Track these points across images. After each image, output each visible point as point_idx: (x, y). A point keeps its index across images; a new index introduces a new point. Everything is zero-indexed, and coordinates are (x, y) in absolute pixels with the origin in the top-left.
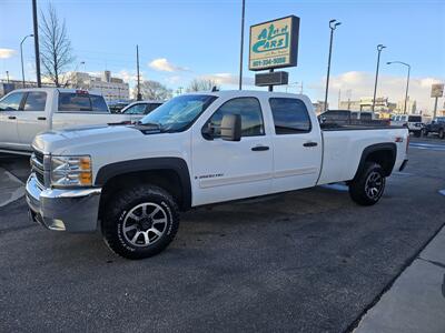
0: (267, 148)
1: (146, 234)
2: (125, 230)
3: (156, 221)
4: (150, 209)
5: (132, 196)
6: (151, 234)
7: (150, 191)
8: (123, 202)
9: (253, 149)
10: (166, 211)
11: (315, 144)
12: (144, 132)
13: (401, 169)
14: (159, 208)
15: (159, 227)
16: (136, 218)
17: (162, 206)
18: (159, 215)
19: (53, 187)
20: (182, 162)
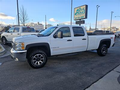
0: (71, 40)
1: (39, 62)
2: (33, 61)
3: (41, 59)
4: (40, 56)
5: (35, 52)
6: (40, 62)
7: (39, 51)
8: (32, 54)
9: (67, 41)
10: (44, 57)
11: (86, 39)
12: (38, 36)
13: (113, 46)
14: (42, 55)
15: (42, 60)
16: (36, 58)
17: (43, 55)
18: (42, 57)
20: (48, 44)
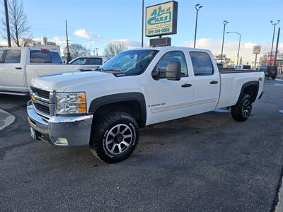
0: (190, 85)
1: (119, 145)
2: (107, 143)
3: (125, 137)
4: (122, 128)
5: (112, 119)
6: (122, 145)
7: (123, 116)
8: (106, 124)
9: (182, 86)
10: (132, 130)
11: (217, 82)
12: (115, 75)
14: (128, 127)
15: (127, 140)
16: (114, 135)
17: (130, 126)
18: (128, 132)
19: (57, 115)
20: (141, 95)
